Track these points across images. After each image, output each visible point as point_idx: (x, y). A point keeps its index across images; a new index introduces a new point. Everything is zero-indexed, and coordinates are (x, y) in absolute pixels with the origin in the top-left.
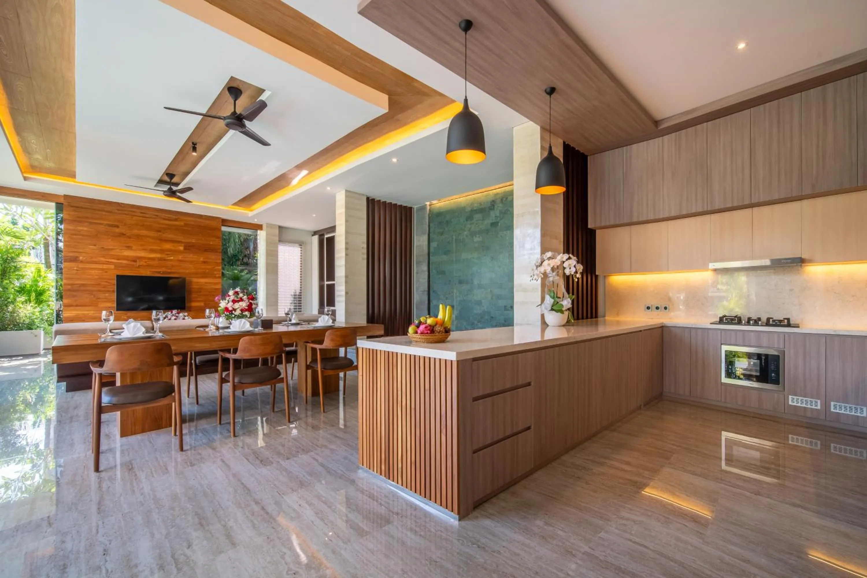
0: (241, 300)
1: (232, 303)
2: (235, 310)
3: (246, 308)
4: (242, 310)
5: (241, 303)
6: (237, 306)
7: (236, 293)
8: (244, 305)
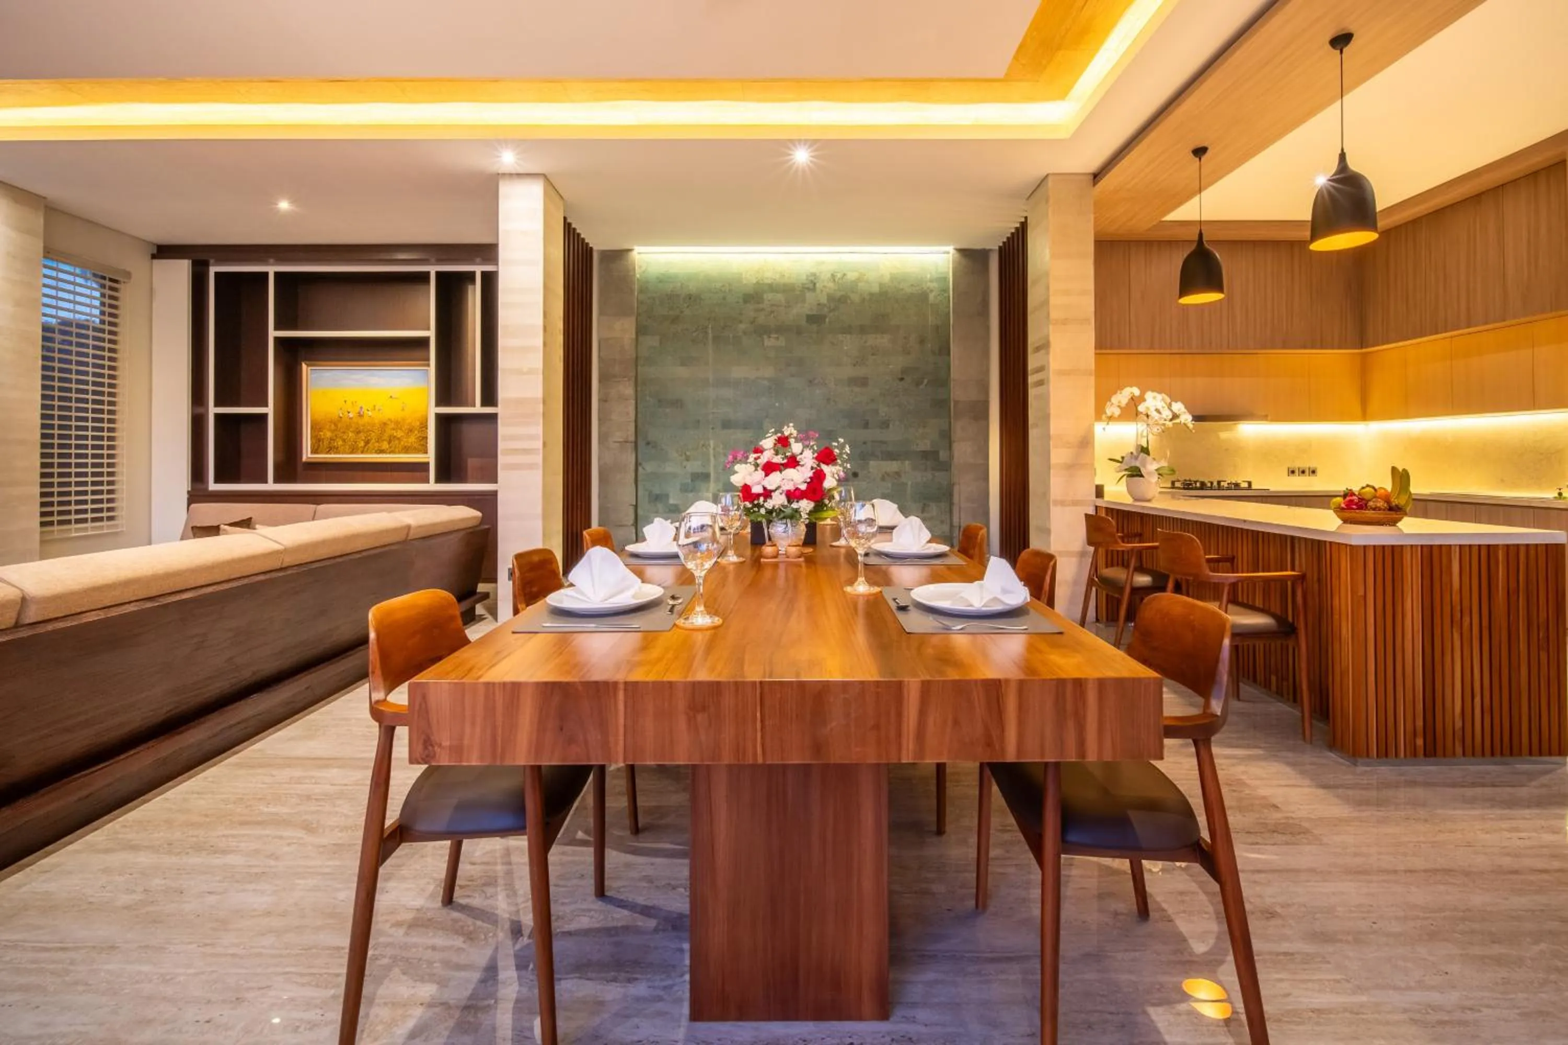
0: (793, 462)
1: (763, 473)
2: (767, 494)
3: (803, 487)
4: (793, 495)
5: (790, 472)
6: (773, 481)
7: (783, 442)
8: (798, 477)
